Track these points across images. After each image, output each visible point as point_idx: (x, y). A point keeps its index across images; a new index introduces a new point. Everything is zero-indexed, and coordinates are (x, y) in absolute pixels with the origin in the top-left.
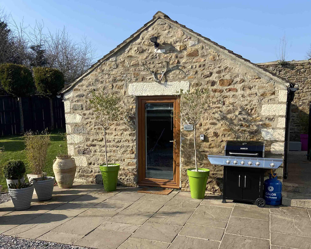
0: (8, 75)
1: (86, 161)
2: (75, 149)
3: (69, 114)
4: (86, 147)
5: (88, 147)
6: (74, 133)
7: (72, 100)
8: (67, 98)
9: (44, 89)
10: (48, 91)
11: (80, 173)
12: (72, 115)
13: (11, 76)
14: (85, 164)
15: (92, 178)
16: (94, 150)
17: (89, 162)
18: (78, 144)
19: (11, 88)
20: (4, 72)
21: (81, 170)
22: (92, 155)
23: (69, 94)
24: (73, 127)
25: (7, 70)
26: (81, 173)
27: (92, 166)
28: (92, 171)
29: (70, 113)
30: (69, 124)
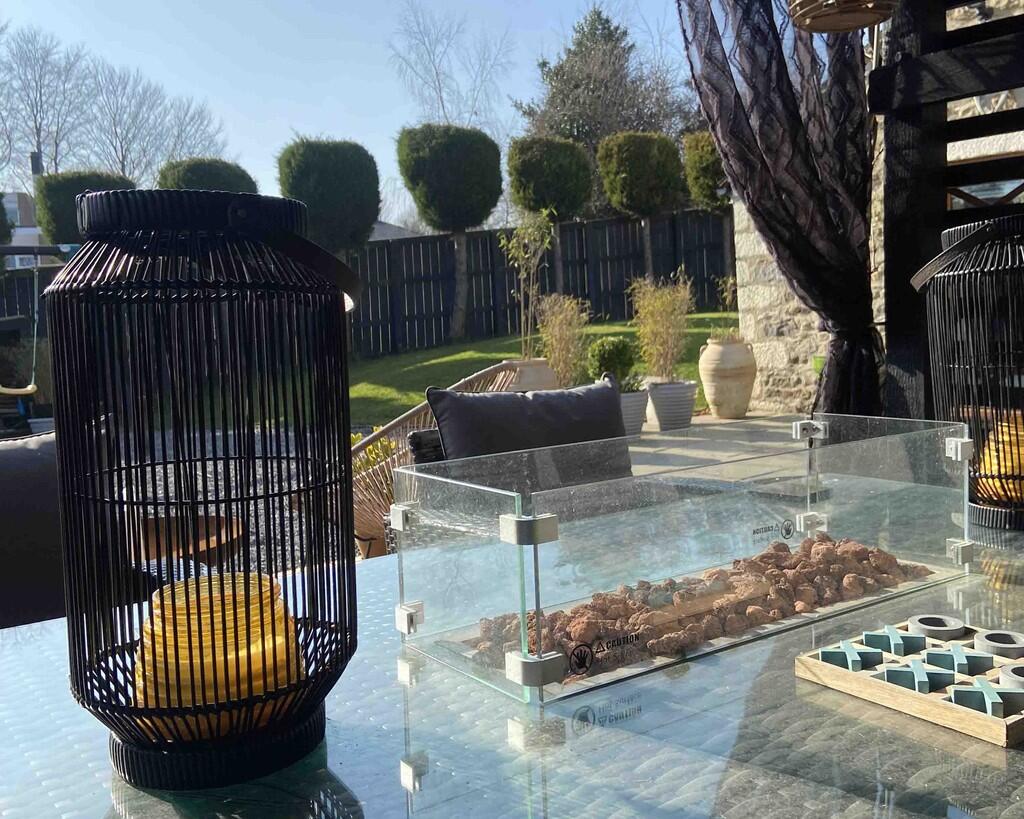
0: (621, 162)
1: (783, 353)
2: (758, 322)
3: (744, 235)
4: (785, 317)
5: (789, 317)
6: (755, 282)
11: (769, 386)
12: (752, 237)
13: (628, 166)
14: (782, 363)
15: (798, 400)
16: (804, 323)
17: (793, 355)
18: (765, 309)
19: (626, 196)
20: (611, 156)
21: (771, 380)
22: (799, 338)
24: (753, 268)
25: (619, 150)
26: (773, 385)
27: (799, 367)
28: (799, 381)
29: (747, 230)
30: (745, 259)
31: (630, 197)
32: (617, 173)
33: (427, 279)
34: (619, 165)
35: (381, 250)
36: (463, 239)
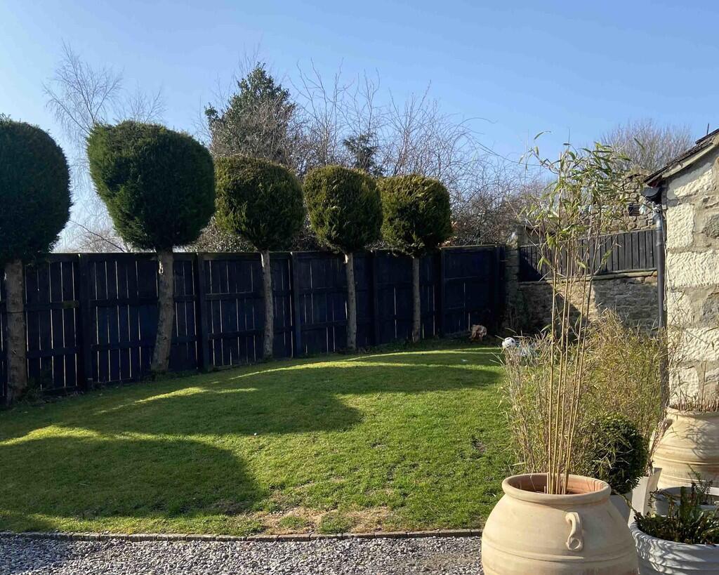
0: (331, 194)
2: (704, 381)
3: (684, 255)
7: (705, 201)
8: (683, 194)
9: (404, 233)
10: (414, 236)
12: (700, 258)
13: (339, 198)
19: (335, 230)
20: (320, 187)
23: (691, 181)
24: (700, 302)
25: (329, 182)
29: (691, 248)
30: (683, 289)
31: (339, 230)
32: (326, 205)
33: (123, 303)
34: (330, 197)
35: (67, 265)
36: (170, 260)
